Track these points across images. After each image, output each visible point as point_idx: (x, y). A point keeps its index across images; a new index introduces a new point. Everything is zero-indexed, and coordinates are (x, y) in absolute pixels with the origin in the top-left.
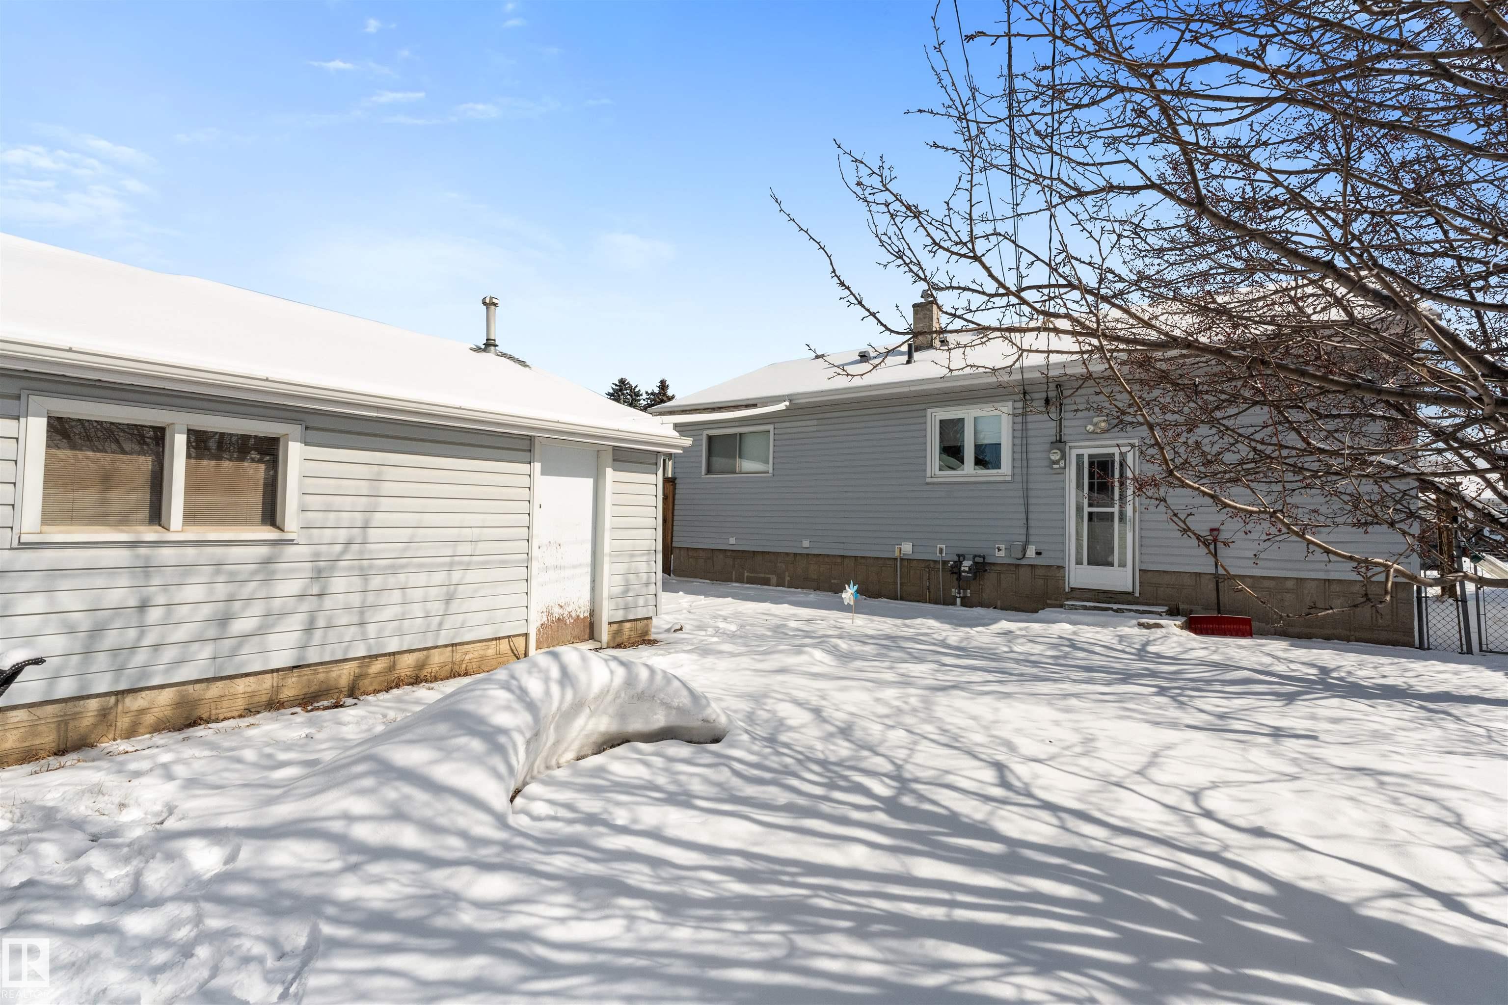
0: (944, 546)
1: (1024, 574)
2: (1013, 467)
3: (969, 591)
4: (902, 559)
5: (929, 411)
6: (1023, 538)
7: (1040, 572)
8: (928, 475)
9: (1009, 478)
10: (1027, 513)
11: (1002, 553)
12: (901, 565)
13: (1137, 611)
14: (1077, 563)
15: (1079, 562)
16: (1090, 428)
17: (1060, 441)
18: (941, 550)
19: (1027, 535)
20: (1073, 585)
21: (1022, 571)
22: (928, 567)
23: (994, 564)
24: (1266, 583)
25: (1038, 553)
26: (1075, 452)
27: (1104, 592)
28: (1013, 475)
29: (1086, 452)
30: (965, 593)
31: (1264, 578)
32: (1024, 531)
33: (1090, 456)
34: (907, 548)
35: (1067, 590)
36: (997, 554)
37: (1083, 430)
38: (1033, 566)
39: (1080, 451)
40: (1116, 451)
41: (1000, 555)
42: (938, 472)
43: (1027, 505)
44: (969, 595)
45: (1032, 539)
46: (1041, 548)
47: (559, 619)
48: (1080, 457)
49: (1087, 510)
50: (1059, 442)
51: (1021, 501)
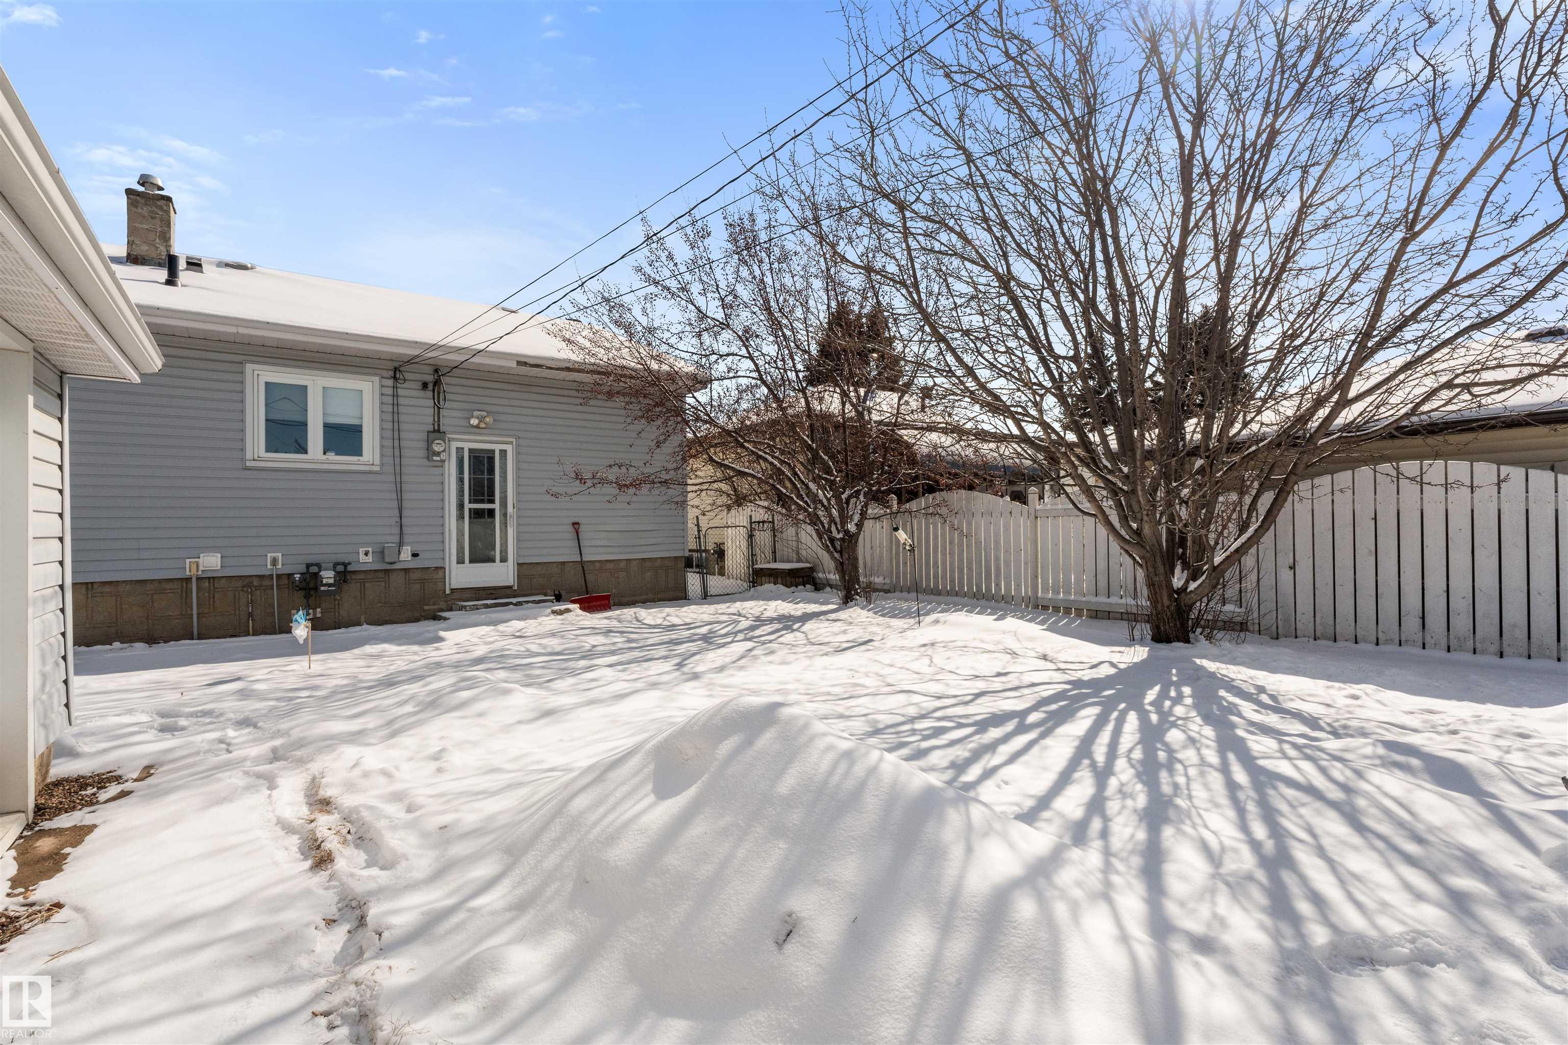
0: (279, 555)
1: (397, 581)
2: (382, 455)
3: (319, 610)
4: (199, 579)
5: (249, 367)
6: (396, 539)
7: (415, 576)
8: (249, 455)
9: (377, 469)
10: (400, 510)
11: (370, 559)
12: (198, 588)
13: (533, 602)
14: (458, 563)
15: (460, 561)
16: (474, 422)
17: (439, 431)
18: (274, 561)
19: (401, 534)
20: (454, 586)
21: (393, 577)
22: (250, 585)
23: (355, 572)
24: (609, 566)
25: (415, 555)
26: (455, 445)
27: (484, 589)
28: (382, 465)
29: (467, 446)
30: (315, 613)
31: (607, 561)
32: (397, 531)
33: (471, 450)
34: (211, 562)
35: (448, 592)
36: (362, 558)
37: (464, 423)
38: (406, 571)
39: (460, 444)
40: (497, 448)
41: (365, 560)
42: (262, 453)
43: (400, 501)
44: (319, 615)
45: (407, 539)
46: (418, 548)
48: (460, 450)
49: (467, 506)
50: (437, 432)
51: (394, 496)
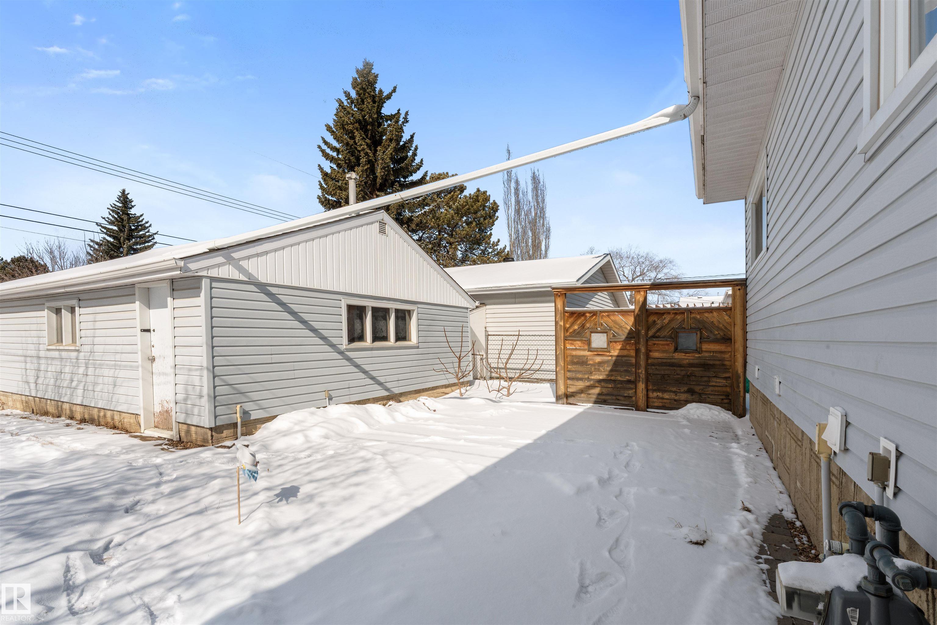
47: (167, 411)
